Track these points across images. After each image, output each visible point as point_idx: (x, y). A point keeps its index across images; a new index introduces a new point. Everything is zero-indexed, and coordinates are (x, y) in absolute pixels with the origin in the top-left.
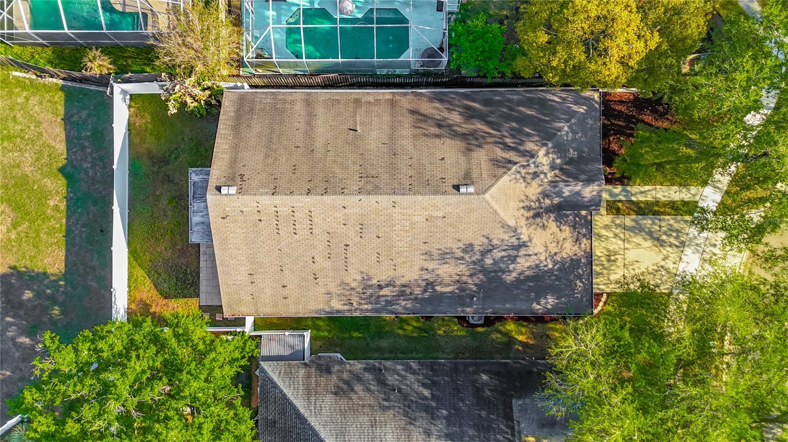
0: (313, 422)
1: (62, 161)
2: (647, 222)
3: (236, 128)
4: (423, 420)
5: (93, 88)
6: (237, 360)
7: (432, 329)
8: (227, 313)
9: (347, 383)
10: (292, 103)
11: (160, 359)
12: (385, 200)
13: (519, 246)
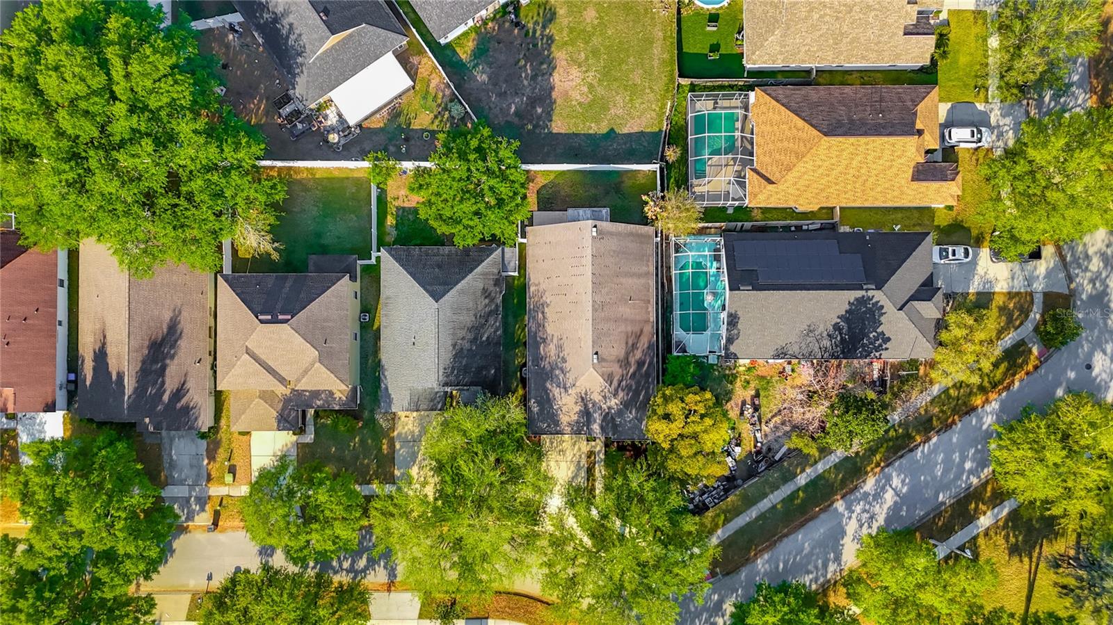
0: (470, 277)
1: (618, 131)
2: (583, 474)
3: (631, 234)
4: (470, 336)
5: (661, 149)
6: (503, 235)
7: (519, 347)
8: (528, 229)
9: (490, 294)
10: (647, 265)
11: (505, 197)
12: (589, 315)
13: (565, 388)
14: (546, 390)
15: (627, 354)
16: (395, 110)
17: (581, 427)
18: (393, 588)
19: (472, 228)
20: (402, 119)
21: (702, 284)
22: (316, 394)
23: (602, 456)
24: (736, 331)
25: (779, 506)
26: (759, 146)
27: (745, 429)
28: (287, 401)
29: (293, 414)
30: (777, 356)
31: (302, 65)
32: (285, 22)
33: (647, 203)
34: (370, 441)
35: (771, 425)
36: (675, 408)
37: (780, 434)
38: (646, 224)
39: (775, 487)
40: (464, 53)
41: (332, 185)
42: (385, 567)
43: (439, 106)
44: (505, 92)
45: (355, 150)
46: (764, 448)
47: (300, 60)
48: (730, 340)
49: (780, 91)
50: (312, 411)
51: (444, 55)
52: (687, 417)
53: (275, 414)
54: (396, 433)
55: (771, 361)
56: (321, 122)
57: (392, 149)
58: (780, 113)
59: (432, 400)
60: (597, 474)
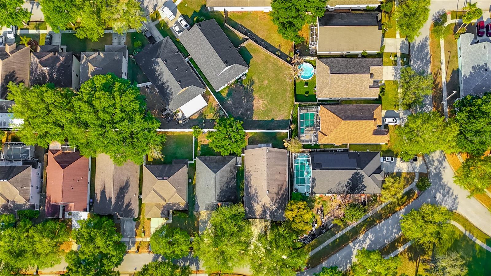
0: (226, 166)
1: (275, 119)
2: (263, 233)
3: (279, 152)
4: (226, 185)
5: (289, 125)
6: (237, 152)
7: (241, 190)
8: (245, 150)
9: (232, 172)
10: (285, 162)
11: (238, 139)
12: (266, 178)
13: (258, 202)
14: (251, 204)
15: (278, 191)
16: (201, 113)
17: (263, 216)
18: (198, 272)
19: (227, 149)
20: (203, 116)
21: (303, 169)
22: (174, 205)
23: (270, 227)
24: (315, 184)
25: (330, 244)
26: (322, 124)
27: (318, 218)
28: (164, 207)
29: (166, 212)
30: (329, 193)
31: (171, 98)
32: (166, 85)
33: (284, 142)
34: (191, 222)
35: (327, 217)
36: (294, 207)
37: (330, 220)
38: (285, 149)
39: (329, 238)
40: (224, 95)
41: (180, 138)
42: (195, 265)
43: (215, 111)
44: (238, 107)
45: (187, 126)
46: (325, 225)
47: (171, 97)
48: (313, 187)
49: (328, 106)
50: (171, 211)
51: (218, 95)
52: (298, 210)
53: (160, 212)
54: (199, 219)
55: (327, 195)
56: (176, 117)
57: (200, 125)
58: (328, 113)
59: (213, 207)
60: (268, 234)
